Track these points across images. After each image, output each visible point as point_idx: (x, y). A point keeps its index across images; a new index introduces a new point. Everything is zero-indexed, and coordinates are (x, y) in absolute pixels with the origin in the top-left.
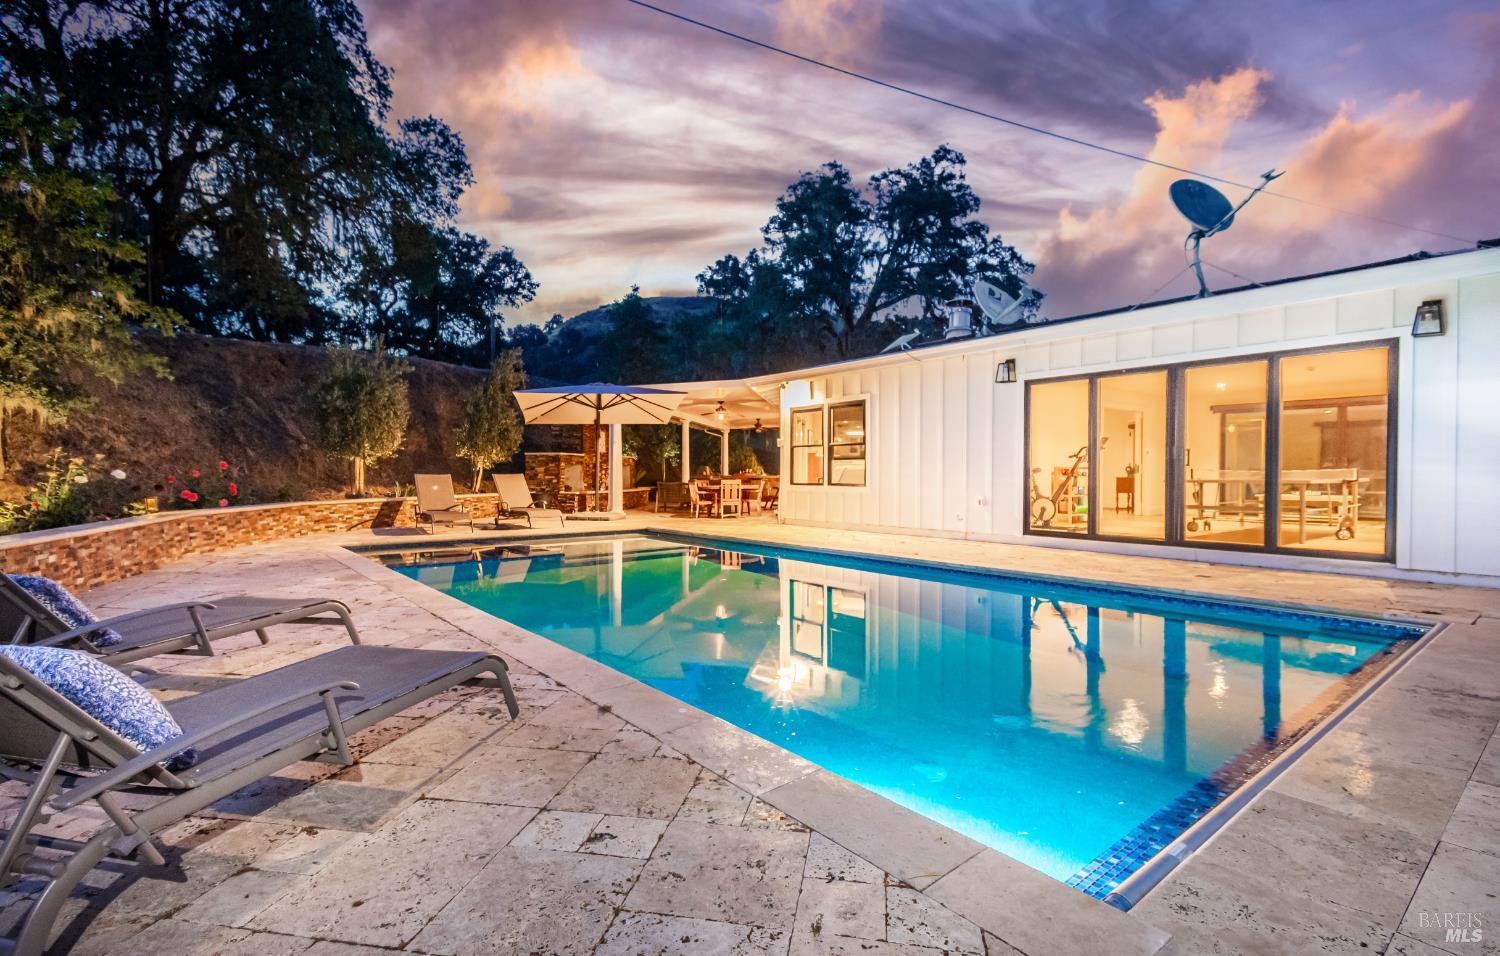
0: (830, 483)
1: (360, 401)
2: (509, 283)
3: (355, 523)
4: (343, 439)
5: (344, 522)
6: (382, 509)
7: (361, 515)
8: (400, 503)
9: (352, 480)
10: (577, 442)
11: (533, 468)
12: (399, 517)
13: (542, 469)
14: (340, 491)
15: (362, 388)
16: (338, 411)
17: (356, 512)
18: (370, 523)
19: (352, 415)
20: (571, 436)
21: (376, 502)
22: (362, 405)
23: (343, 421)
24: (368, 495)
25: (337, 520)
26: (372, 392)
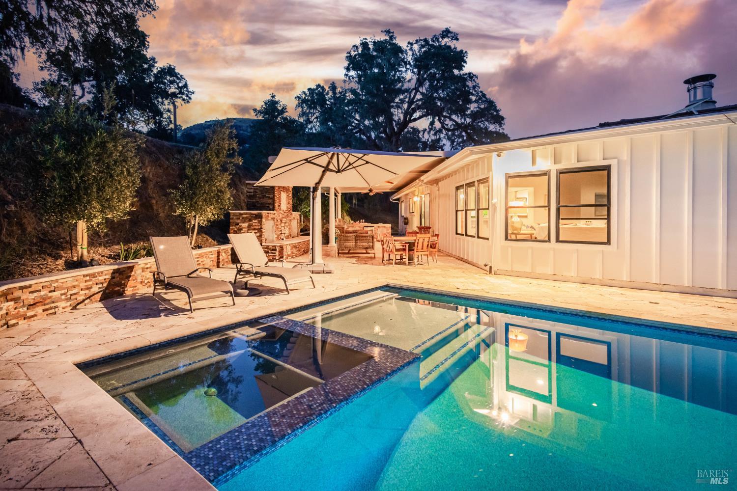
0: (558, 240)
1: (89, 154)
2: (173, 89)
3: (81, 298)
4: (66, 200)
5: (68, 300)
6: (113, 278)
7: (89, 288)
8: (131, 268)
9: (71, 243)
10: (270, 201)
11: (237, 224)
12: (131, 283)
13: (246, 225)
14: (58, 257)
15: (90, 139)
16: (59, 165)
17: (83, 285)
18: (98, 296)
19: (78, 170)
20: (264, 197)
21: (105, 270)
22: (91, 159)
23: (67, 177)
24: (92, 263)
25: (59, 300)
26: (103, 145)
